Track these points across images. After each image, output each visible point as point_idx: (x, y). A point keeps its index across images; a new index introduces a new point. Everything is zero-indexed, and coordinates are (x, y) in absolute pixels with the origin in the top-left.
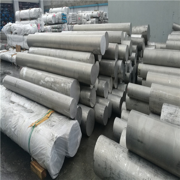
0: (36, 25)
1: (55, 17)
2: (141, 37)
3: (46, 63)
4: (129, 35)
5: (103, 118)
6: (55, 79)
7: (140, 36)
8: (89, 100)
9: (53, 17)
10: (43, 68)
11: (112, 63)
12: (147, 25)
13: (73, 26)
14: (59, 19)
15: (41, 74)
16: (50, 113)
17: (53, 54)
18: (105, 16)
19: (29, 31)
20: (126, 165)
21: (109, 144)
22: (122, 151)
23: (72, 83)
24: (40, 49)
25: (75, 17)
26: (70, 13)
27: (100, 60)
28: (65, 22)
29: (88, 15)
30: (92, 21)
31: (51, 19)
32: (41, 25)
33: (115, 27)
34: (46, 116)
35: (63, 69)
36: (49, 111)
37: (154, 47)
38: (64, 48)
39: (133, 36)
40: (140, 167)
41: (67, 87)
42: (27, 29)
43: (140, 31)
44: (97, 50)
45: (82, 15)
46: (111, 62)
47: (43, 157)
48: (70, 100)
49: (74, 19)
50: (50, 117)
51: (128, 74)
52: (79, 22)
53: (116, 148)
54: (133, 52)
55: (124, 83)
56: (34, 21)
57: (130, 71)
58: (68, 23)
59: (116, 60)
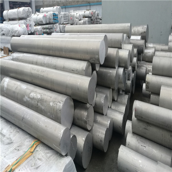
0: (24, 26)
1: (46, 17)
3: (32, 73)
4: (129, 37)
5: (103, 144)
6: (42, 96)
8: (86, 122)
9: (43, 17)
10: (29, 79)
11: (112, 72)
12: (146, 25)
13: (65, 26)
14: (50, 19)
15: (26, 87)
16: (35, 146)
17: (40, 62)
18: (98, 15)
19: (17, 32)
23: (63, 103)
24: (25, 55)
25: (67, 17)
26: (62, 13)
27: (97, 69)
28: (57, 22)
29: (81, 14)
30: (84, 21)
31: (42, 19)
32: (30, 25)
33: (113, 28)
34: (29, 151)
35: (52, 82)
36: (33, 142)
37: (154, 49)
38: (54, 54)
41: (57, 107)
42: (15, 30)
43: (138, 32)
44: (95, 58)
45: (74, 14)
46: (111, 71)
49: (66, 19)
50: (34, 153)
52: (71, 22)
54: (135, 57)
56: (22, 21)
57: (131, 78)
58: (59, 23)
59: (117, 67)
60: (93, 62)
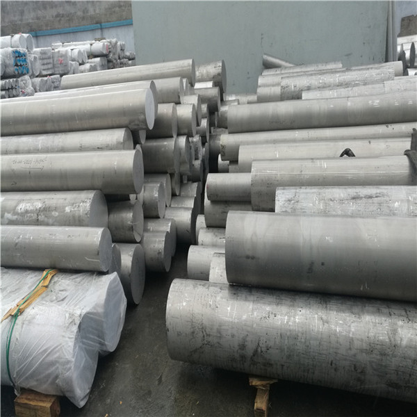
2: (211, 86)
3: (13, 170)
4: (192, 85)
5: (162, 257)
6: (46, 203)
7: (210, 84)
8: (131, 229)
10: (5, 185)
11: (169, 144)
12: (221, 61)
14: (6, 66)
15: (3, 199)
16: (50, 277)
17: (27, 148)
18: (122, 50)
20: (229, 309)
21: (194, 287)
22: (219, 290)
23: (91, 200)
25: (49, 58)
26: (35, 50)
27: (143, 141)
28: (25, 71)
29: (82, 50)
30: (93, 64)
34: (41, 285)
35: (63, 175)
36: (45, 273)
37: (236, 103)
39: (197, 86)
40: (254, 301)
41: (79, 211)
43: (208, 75)
45: (67, 51)
46: (165, 143)
47: (52, 369)
48: (97, 234)
49: (48, 64)
50: (50, 285)
51: (197, 163)
52: (60, 69)
53: (208, 288)
54: (203, 117)
55: (190, 182)
57: (200, 157)
58: (31, 73)
59: (175, 136)
60: (136, 127)
